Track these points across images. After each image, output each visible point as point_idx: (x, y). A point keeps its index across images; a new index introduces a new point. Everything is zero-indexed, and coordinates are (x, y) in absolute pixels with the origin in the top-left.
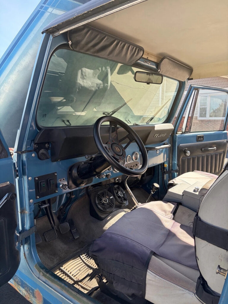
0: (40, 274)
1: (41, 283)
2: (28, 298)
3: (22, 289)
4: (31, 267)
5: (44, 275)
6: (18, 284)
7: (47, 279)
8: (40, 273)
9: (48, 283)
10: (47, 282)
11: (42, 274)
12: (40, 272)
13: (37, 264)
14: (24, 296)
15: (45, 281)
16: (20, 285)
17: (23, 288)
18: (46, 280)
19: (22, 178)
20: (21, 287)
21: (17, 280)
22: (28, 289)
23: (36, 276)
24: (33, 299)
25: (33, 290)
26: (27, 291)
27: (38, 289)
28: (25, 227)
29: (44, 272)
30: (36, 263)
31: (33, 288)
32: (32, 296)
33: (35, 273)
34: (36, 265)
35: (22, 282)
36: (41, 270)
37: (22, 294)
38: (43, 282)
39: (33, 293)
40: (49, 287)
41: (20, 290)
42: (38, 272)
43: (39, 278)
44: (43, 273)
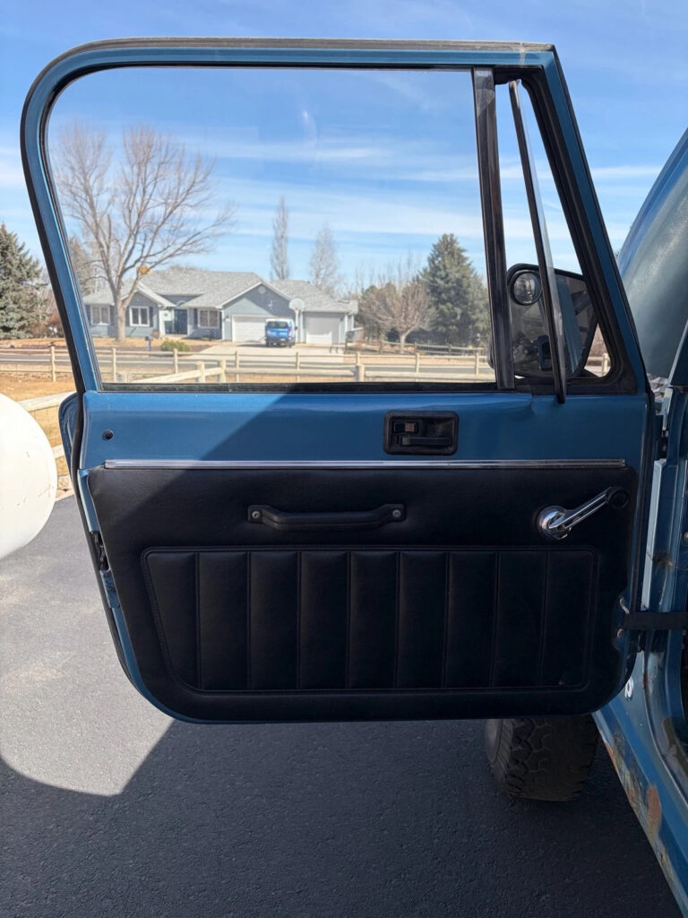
0: (672, 749)
1: (665, 771)
2: (633, 798)
3: (624, 768)
4: (654, 718)
5: (678, 756)
6: (620, 752)
7: (681, 769)
8: (671, 746)
9: (681, 782)
10: (679, 778)
11: (675, 753)
12: (672, 742)
13: (670, 720)
14: (626, 789)
15: (676, 771)
16: (622, 755)
17: (628, 767)
18: (679, 772)
19: (676, 463)
20: (623, 761)
21: (619, 740)
22: (637, 777)
23: (658, 746)
24: (642, 807)
25: (645, 783)
26: (633, 780)
27: (656, 787)
28: (660, 603)
29: (682, 751)
30: (670, 715)
31: (647, 779)
32: (640, 798)
33: (658, 739)
34: (668, 719)
35: (628, 748)
36: (677, 741)
37: (622, 782)
38: (672, 772)
39: (645, 791)
40: (680, 792)
41: (620, 770)
42: (667, 742)
43: (664, 757)
44: (678, 748)
